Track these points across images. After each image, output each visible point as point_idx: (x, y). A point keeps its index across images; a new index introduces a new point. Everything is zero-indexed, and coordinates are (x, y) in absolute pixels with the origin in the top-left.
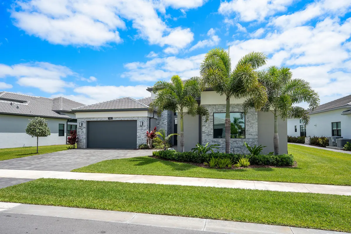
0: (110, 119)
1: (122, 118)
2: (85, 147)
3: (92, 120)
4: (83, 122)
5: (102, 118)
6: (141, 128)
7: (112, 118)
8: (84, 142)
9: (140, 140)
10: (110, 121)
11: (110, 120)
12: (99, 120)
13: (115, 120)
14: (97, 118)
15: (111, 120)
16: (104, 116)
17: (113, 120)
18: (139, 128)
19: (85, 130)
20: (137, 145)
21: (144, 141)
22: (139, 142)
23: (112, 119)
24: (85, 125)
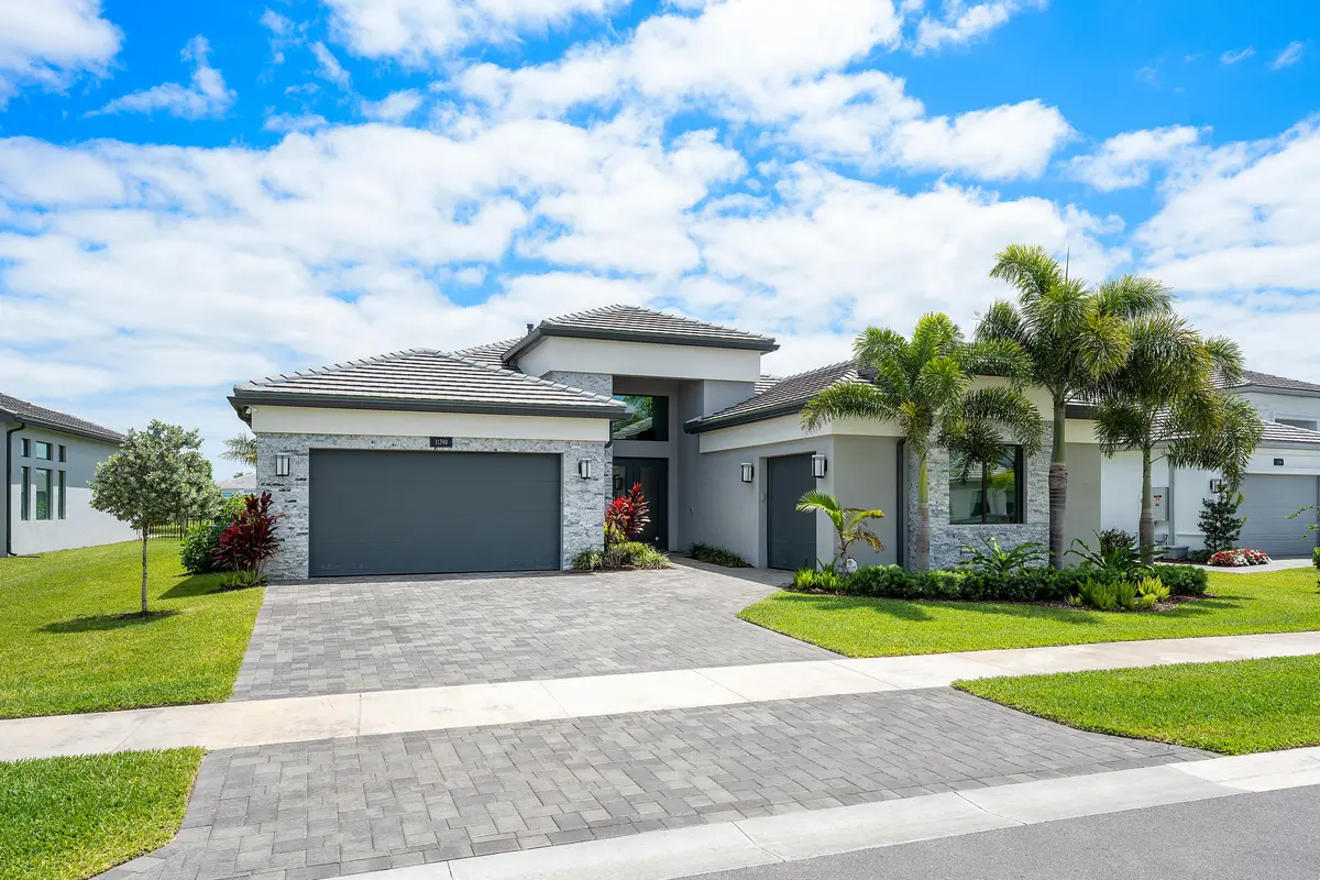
0: (443, 446)
1: (496, 442)
2: (304, 573)
3: (348, 447)
4: (295, 452)
5: (398, 438)
6: (579, 487)
7: (449, 441)
8: (299, 549)
9: (576, 534)
10: (440, 452)
11: (439, 449)
12: (380, 446)
13: (465, 449)
14: (373, 440)
15: (446, 449)
16: (412, 431)
17: (454, 449)
18: (570, 486)
19: (302, 493)
20: (566, 556)
21: (592, 540)
22: (571, 545)
23: (450, 445)
24: (302, 469)
